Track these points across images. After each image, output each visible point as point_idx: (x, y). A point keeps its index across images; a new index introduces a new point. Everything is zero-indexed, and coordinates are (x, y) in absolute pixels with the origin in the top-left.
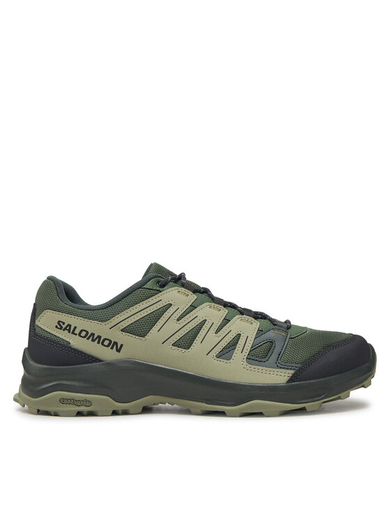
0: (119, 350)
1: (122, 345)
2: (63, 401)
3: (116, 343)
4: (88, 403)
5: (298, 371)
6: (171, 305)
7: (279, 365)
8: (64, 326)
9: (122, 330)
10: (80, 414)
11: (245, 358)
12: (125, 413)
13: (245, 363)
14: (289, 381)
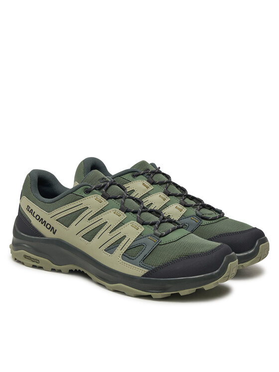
0: (54, 233)
1: (56, 230)
2: (25, 257)
3: (53, 228)
4: (37, 261)
5: (151, 271)
6: (88, 208)
7: (141, 264)
8: (30, 210)
9: (57, 220)
10: (34, 267)
11: (122, 254)
12: (60, 271)
13: (120, 259)
14: (143, 276)
